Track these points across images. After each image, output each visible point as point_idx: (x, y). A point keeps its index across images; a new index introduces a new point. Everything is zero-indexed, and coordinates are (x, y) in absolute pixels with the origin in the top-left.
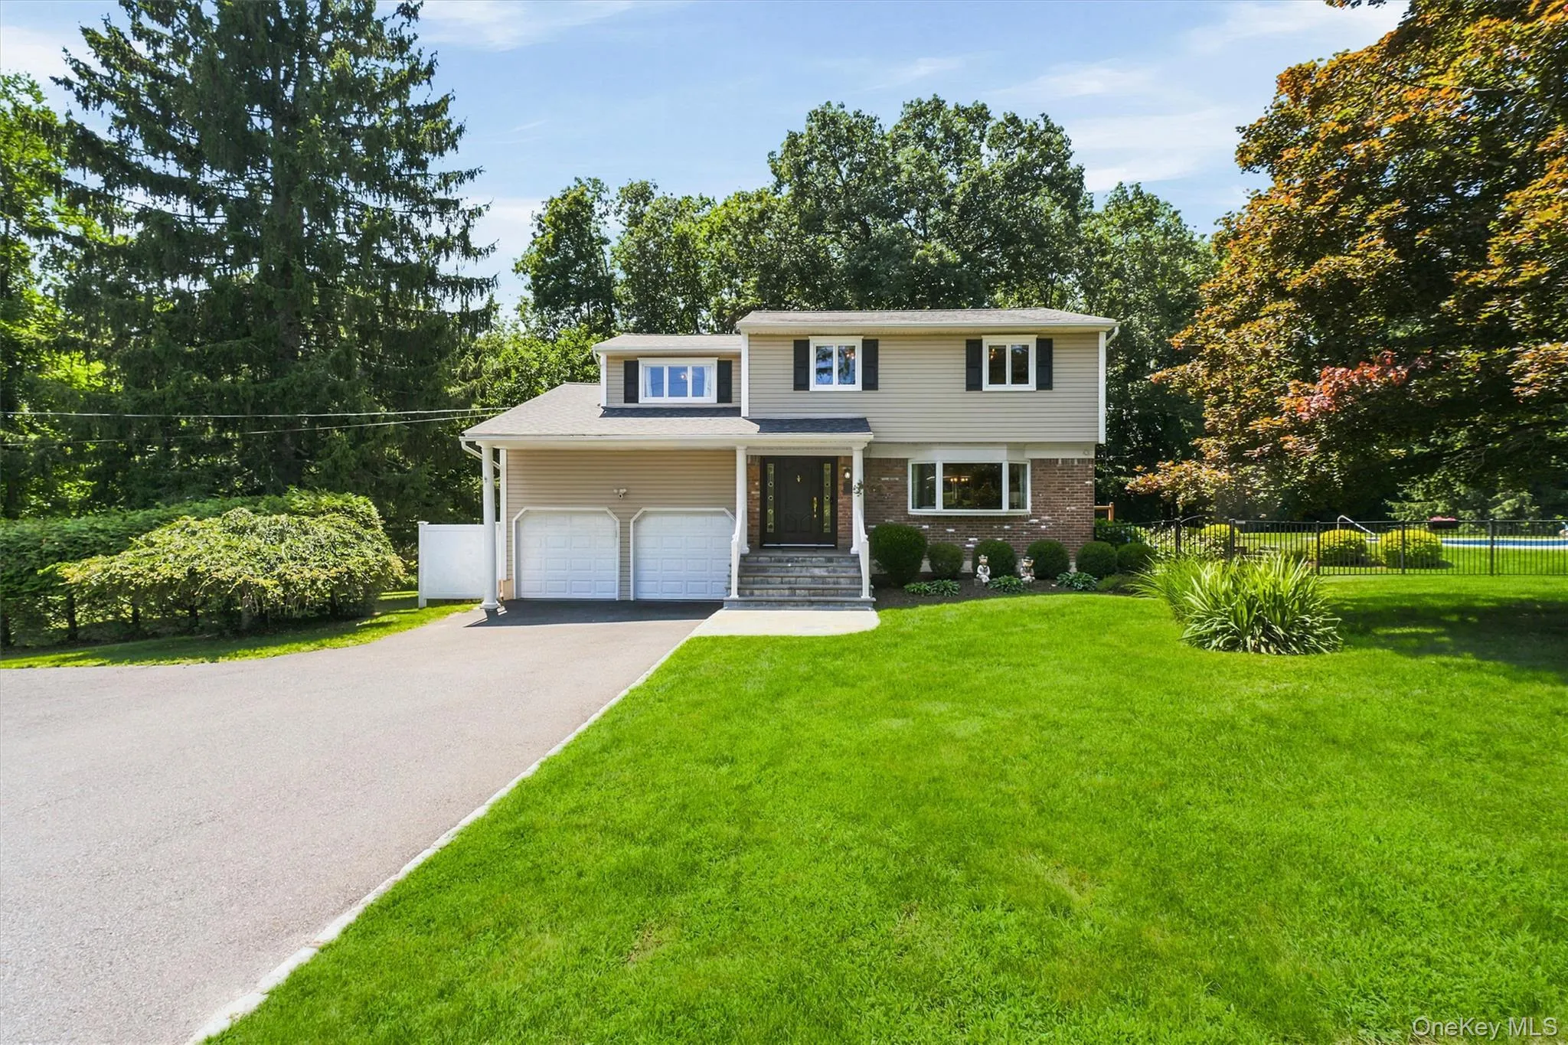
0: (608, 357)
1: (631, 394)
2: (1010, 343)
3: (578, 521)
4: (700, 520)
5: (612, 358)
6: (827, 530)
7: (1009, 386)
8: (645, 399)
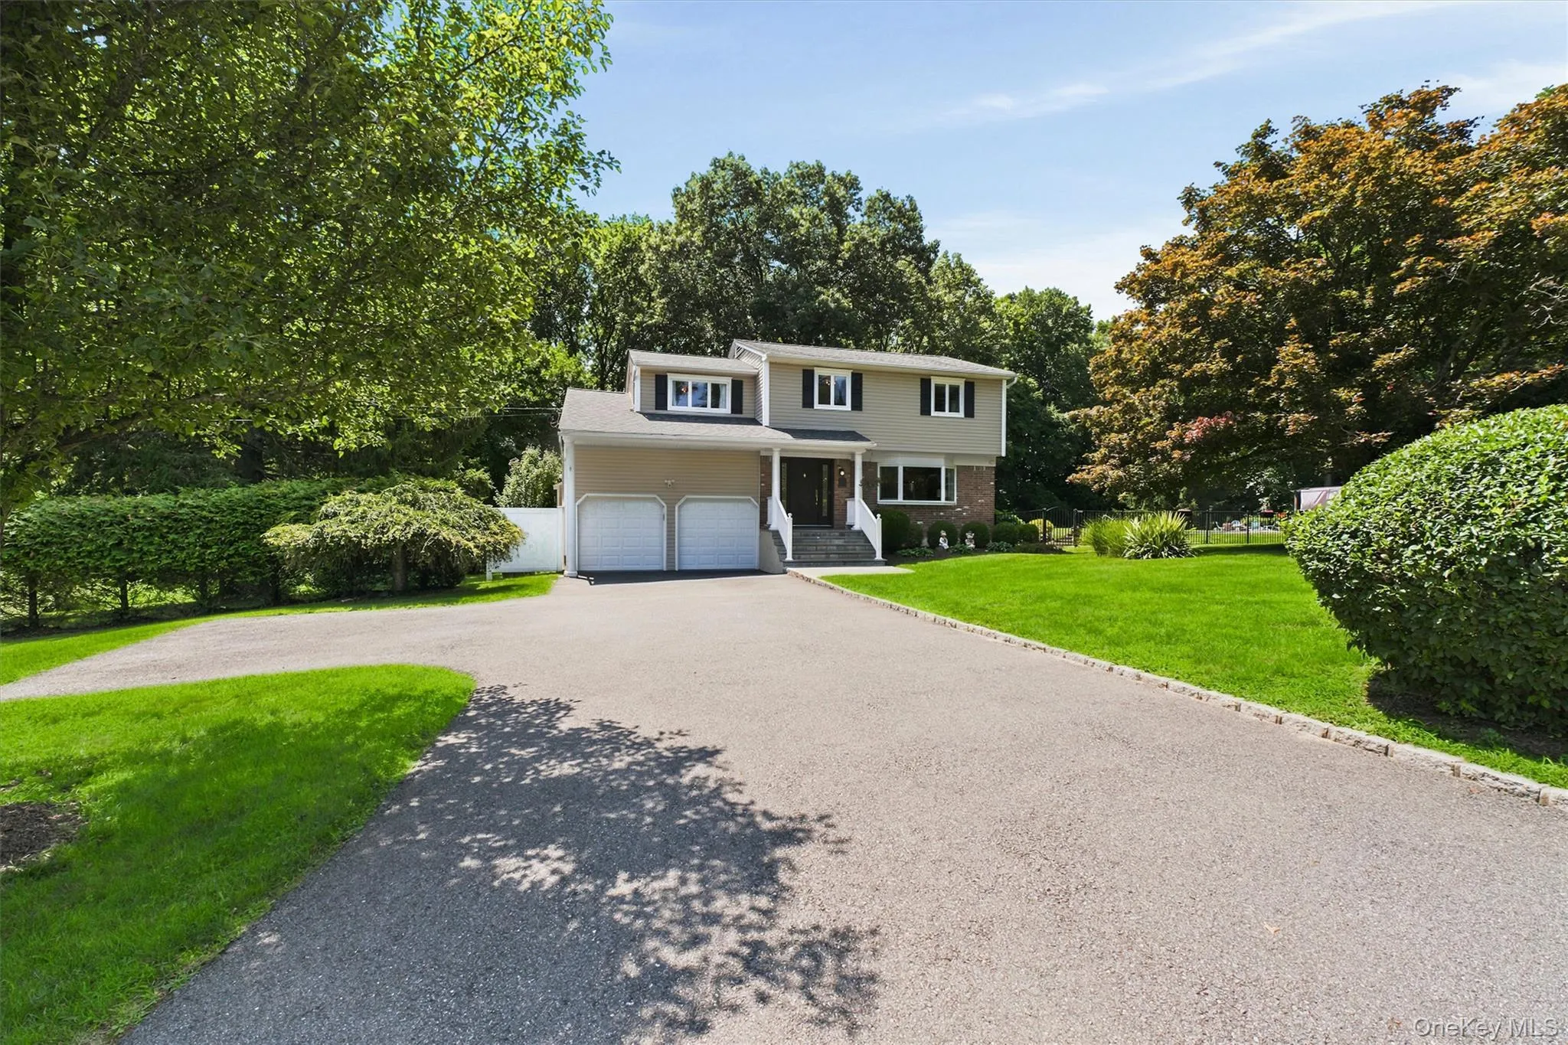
0: (642, 371)
1: (661, 402)
2: (948, 383)
3: (630, 506)
4: (730, 506)
5: (645, 371)
6: (825, 514)
7: (947, 413)
8: (672, 408)
